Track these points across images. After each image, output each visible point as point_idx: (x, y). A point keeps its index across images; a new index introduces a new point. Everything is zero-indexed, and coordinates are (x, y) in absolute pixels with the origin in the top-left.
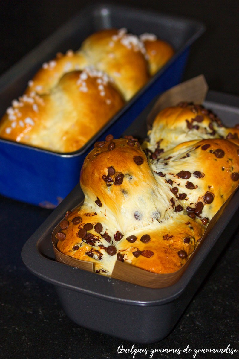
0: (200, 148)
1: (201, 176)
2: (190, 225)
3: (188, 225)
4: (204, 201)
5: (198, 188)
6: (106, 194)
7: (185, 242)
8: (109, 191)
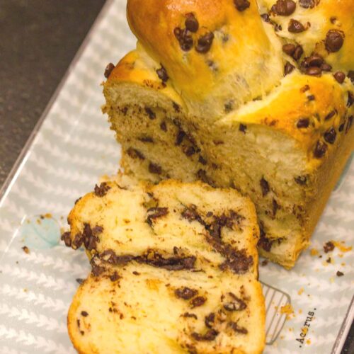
1: (312, 3)
2: (307, 94)
3: (304, 94)
4: (326, 49)
5: (310, 29)
6: (178, 63)
7: (299, 126)
8: (186, 60)
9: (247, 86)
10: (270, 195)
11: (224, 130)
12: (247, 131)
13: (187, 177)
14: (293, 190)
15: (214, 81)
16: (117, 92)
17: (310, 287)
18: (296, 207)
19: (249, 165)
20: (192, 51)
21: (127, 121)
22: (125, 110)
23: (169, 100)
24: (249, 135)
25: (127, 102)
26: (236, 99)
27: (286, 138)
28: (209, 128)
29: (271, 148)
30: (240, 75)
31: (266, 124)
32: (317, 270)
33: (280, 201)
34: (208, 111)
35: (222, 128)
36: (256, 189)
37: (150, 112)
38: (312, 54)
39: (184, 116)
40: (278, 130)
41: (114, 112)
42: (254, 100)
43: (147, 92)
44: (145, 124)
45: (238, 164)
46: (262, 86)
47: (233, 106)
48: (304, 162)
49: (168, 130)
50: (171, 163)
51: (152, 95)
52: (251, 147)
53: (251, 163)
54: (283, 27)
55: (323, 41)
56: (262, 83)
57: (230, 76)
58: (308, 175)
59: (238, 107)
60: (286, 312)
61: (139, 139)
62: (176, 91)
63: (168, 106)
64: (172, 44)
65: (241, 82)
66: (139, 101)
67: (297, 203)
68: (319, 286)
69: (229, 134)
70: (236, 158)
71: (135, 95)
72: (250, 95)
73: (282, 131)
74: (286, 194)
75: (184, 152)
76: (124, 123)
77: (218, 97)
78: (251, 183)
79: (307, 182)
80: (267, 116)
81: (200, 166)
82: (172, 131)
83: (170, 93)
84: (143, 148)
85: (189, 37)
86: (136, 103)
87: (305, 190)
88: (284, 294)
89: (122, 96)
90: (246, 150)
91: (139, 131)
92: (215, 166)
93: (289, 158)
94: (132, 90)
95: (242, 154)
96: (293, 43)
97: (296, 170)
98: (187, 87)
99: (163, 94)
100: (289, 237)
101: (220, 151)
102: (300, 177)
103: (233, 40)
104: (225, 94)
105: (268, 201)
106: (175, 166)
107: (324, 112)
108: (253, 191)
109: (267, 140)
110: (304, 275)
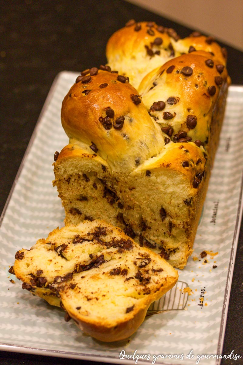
0: (165, 72)
1: (175, 101)
2: (183, 149)
3: (182, 149)
4: (187, 127)
5: (177, 116)
6: (104, 138)
7: (184, 166)
8: (109, 135)
9: (148, 148)
10: (167, 219)
11: (136, 178)
12: (151, 175)
13: (110, 221)
14: (182, 211)
15: (128, 146)
16: (64, 167)
17: (198, 277)
18: (185, 223)
19: (153, 200)
20: (112, 129)
21: (70, 188)
22: (68, 180)
23: (99, 164)
24: (153, 177)
25: (71, 173)
26: (142, 156)
27: (177, 174)
28: (126, 179)
29: (167, 183)
30: (142, 141)
31: (164, 166)
32: (200, 268)
33: (174, 221)
34: (125, 166)
35: (134, 177)
36: (157, 218)
37: (86, 177)
38: (179, 131)
39: (110, 174)
40: (172, 169)
41: (62, 183)
42: (152, 157)
43: (85, 162)
44: (82, 187)
45: (145, 202)
46: (156, 148)
47: (141, 161)
48: (189, 189)
49: (98, 187)
50: (99, 213)
51: (88, 164)
52: (154, 186)
53: (153, 199)
54: (159, 118)
55: (185, 122)
56: (156, 146)
57: (137, 142)
58: (192, 198)
59: (143, 162)
60: (187, 291)
61: (78, 199)
62: (103, 159)
63: (98, 169)
64: (99, 128)
65: (144, 145)
66: (79, 171)
67: (185, 220)
68: (203, 276)
69: (139, 180)
70: (144, 197)
71: (76, 167)
72: (149, 154)
73: (174, 169)
74: (178, 214)
75: (108, 202)
76: (68, 189)
77: (131, 156)
78: (153, 215)
79: (192, 203)
80: (164, 162)
81: (119, 211)
82: (100, 188)
83: (99, 160)
84: (80, 205)
85: (109, 121)
86: (77, 172)
87: (190, 209)
88: (183, 282)
89: (67, 169)
90: (150, 190)
91: (78, 193)
92: (130, 208)
93: (179, 188)
94: (74, 162)
95: (148, 193)
96: (167, 126)
97: (184, 195)
98: (111, 153)
99: (96, 161)
100: (180, 247)
101: (133, 195)
102: (187, 200)
103: (135, 121)
104: (135, 154)
105: (165, 224)
106: (102, 215)
107: (195, 159)
108: (155, 220)
109: (165, 178)
110: (192, 271)
